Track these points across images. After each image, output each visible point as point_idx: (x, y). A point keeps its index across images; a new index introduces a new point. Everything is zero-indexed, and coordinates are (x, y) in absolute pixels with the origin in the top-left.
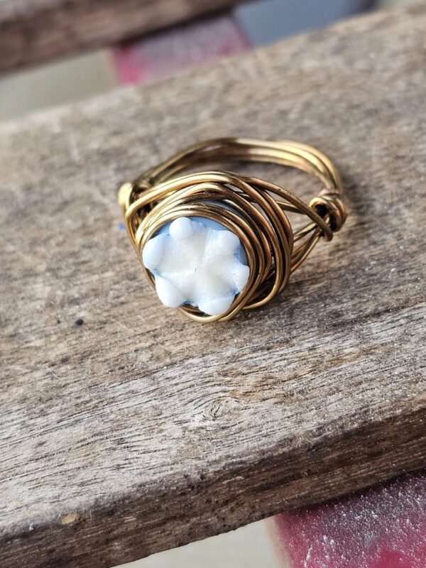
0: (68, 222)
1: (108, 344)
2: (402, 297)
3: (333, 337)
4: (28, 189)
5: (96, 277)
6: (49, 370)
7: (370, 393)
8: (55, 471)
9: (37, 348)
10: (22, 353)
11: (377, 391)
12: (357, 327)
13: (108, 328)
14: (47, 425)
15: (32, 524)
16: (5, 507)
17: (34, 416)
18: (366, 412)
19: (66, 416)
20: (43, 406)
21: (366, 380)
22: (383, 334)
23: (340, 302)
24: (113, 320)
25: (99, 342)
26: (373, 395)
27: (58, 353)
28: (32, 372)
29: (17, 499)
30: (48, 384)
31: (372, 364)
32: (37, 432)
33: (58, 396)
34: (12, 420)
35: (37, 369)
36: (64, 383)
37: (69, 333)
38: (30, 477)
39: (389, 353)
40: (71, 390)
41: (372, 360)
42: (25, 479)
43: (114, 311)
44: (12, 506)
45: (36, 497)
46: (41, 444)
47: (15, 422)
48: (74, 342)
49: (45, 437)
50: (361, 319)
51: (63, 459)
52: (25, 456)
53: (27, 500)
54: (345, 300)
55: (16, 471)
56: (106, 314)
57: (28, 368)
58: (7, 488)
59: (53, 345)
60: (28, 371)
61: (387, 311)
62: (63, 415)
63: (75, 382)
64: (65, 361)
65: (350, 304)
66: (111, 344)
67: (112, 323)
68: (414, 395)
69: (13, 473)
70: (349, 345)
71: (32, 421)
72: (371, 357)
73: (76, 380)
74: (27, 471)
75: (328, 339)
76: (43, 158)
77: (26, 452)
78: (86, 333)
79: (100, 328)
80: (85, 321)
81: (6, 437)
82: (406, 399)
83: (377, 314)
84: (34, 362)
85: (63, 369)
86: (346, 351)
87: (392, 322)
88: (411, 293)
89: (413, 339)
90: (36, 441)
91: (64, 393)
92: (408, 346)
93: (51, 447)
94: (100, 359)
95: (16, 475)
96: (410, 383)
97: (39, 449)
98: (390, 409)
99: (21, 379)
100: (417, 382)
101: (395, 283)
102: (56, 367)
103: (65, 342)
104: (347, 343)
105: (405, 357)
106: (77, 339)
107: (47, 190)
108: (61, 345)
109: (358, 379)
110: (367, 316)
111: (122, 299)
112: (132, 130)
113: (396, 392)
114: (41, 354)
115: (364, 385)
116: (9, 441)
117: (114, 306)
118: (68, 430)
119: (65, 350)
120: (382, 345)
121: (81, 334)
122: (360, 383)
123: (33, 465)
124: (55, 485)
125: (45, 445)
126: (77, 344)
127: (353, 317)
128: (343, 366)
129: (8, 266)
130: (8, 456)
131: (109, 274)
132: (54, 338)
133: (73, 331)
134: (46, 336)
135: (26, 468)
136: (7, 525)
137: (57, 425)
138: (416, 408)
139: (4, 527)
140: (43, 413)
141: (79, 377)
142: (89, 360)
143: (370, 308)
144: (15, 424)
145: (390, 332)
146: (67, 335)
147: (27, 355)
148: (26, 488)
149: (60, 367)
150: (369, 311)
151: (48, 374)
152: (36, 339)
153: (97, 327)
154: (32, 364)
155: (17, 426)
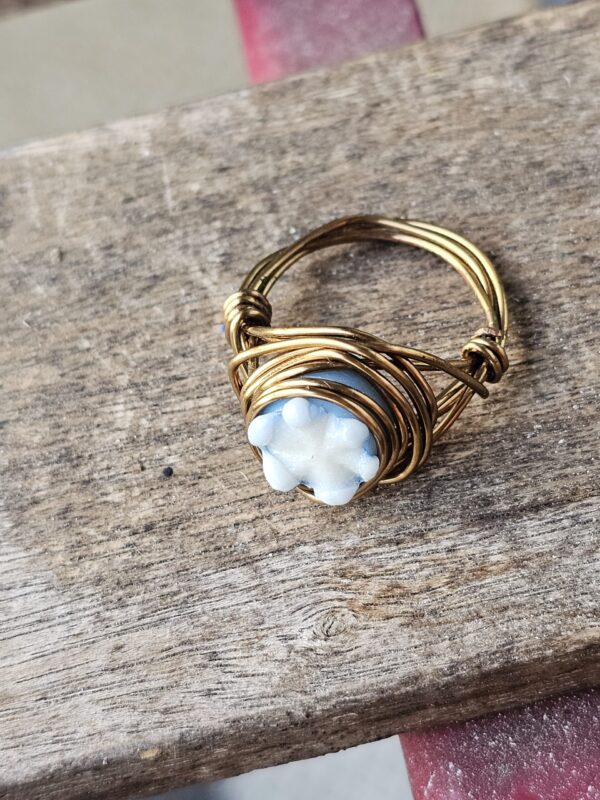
0: (158, 310)
1: (202, 509)
2: (569, 484)
3: (478, 535)
4: (108, 248)
5: (190, 404)
6: (129, 540)
7: (517, 624)
8: (134, 689)
9: (116, 505)
10: (96, 510)
11: (525, 623)
12: (509, 523)
13: (203, 485)
14: (127, 621)
15: (105, 758)
16: (75, 732)
17: (111, 606)
18: (509, 650)
19: (149, 611)
20: (121, 593)
21: (514, 605)
22: (540, 539)
23: (492, 483)
24: (209, 474)
25: (191, 505)
26: (521, 628)
27: (141, 515)
28: (108, 540)
29: (89, 723)
30: (126, 561)
31: (523, 582)
32: (114, 630)
33: (140, 581)
34: (85, 609)
35: (115, 538)
36: (147, 562)
37: (155, 487)
38: (105, 694)
39: (544, 568)
40: (156, 573)
41: (523, 577)
42: (98, 696)
43: (212, 460)
44: (83, 731)
45: (111, 723)
46: (118, 648)
47: (87, 612)
48: (161, 502)
49: (124, 639)
50: (516, 513)
51: (145, 673)
52: (99, 663)
53: (101, 725)
54: (497, 481)
55: (89, 684)
56: (200, 463)
57: (103, 534)
58: (77, 706)
59: (135, 503)
60: (104, 538)
61: (548, 504)
62: (145, 610)
63: (161, 562)
64: (149, 528)
65: (503, 487)
66: (205, 510)
67: (208, 477)
68: (569, 633)
69: (84, 686)
70: (497, 550)
71: (108, 614)
72: (523, 571)
73: (162, 559)
74: (101, 685)
75: (472, 537)
76: (128, 200)
77: (100, 657)
78: (177, 490)
79: (194, 485)
80: (175, 470)
81: (77, 632)
82: (560, 638)
83: (535, 508)
84: (111, 525)
85: (147, 540)
86: (493, 559)
87: (553, 522)
88: (580, 481)
89: (577, 551)
90: (113, 642)
91: (148, 577)
92: (568, 561)
93: (130, 655)
94: (192, 532)
95: (89, 688)
96: (567, 615)
97: (117, 655)
98: (539, 649)
99: (96, 549)
100: (575, 616)
101: (562, 462)
102: (138, 536)
103: (150, 500)
104: (495, 547)
105: (564, 576)
106: (164, 498)
107: (131, 255)
108: (145, 505)
109: (504, 602)
110: (523, 509)
111: (222, 442)
112: (243, 166)
113: (549, 627)
114: (121, 514)
115: (510, 613)
116: (79, 639)
117: (212, 452)
118: (150, 632)
119: (150, 512)
120: (537, 555)
121: (170, 491)
122: (506, 609)
123: (108, 678)
124: (134, 708)
125: (123, 650)
126: (164, 505)
127: (506, 507)
128: (487, 581)
129: (81, 371)
130: (79, 661)
131: (206, 401)
132: (137, 492)
133: (160, 484)
134: (127, 488)
135: (100, 680)
136: (76, 756)
137: (138, 623)
138: (572, 649)
139: (73, 759)
140: (122, 604)
141: (165, 555)
142: (179, 531)
143: (527, 497)
144: (88, 616)
145: (550, 537)
146: (152, 489)
147: (103, 514)
148: (99, 708)
149: (143, 537)
150: (526, 501)
151: (128, 545)
152: (115, 490)
153: (189, 482)
154: (109, 529)
155: (91, 618)
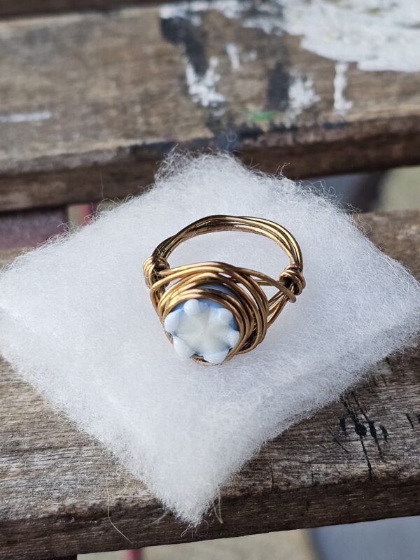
2: (64, 440)
3: (9, 458)
7: (14, 500)
11: (19, 500)
12: (26, 455)
18: (7, 512)
21: (16, 491)
22: (41, 463)
23: (23, 436)
26: (16, 502)
31: (25, 481)
39: (38, 477)
41: (25, 479)
50: (31, 451)
54: (26, 435)
61: (50, 448)
65: (29, 438)
68: (42, 507)
70: (15, 467)
72: (26, 477)
75: (4, 459)
82: (36, 509)
83: (42, 449)
86: (12, 470)
87: (50, 456)
88: (70, 439)
89: (58, 470)
92: (52, 474)
96: (42, 499)
98: (23, 514)
100: (47, 499)
101: (63, 430)
104: (15, 464)
105: (47, 481)
109: (11, 490)
110: (36, 449)
113: (31, 503)
115: (13, 495)
120: (37, 470)
122: (11, 493)
127: (27, 447)
128: (6, 479)
138: (41, 516)
143: (40, 444)
145: (48, 462)
150: (38, 445)
